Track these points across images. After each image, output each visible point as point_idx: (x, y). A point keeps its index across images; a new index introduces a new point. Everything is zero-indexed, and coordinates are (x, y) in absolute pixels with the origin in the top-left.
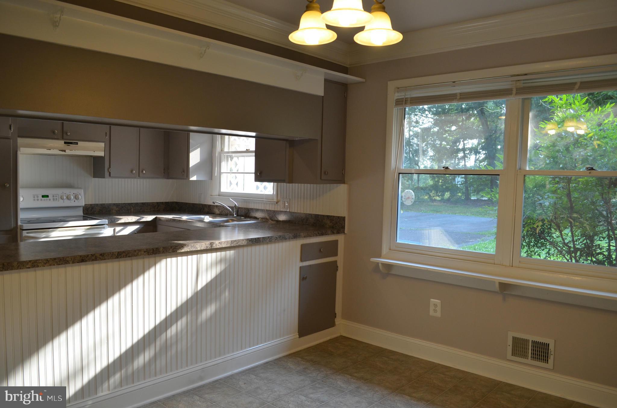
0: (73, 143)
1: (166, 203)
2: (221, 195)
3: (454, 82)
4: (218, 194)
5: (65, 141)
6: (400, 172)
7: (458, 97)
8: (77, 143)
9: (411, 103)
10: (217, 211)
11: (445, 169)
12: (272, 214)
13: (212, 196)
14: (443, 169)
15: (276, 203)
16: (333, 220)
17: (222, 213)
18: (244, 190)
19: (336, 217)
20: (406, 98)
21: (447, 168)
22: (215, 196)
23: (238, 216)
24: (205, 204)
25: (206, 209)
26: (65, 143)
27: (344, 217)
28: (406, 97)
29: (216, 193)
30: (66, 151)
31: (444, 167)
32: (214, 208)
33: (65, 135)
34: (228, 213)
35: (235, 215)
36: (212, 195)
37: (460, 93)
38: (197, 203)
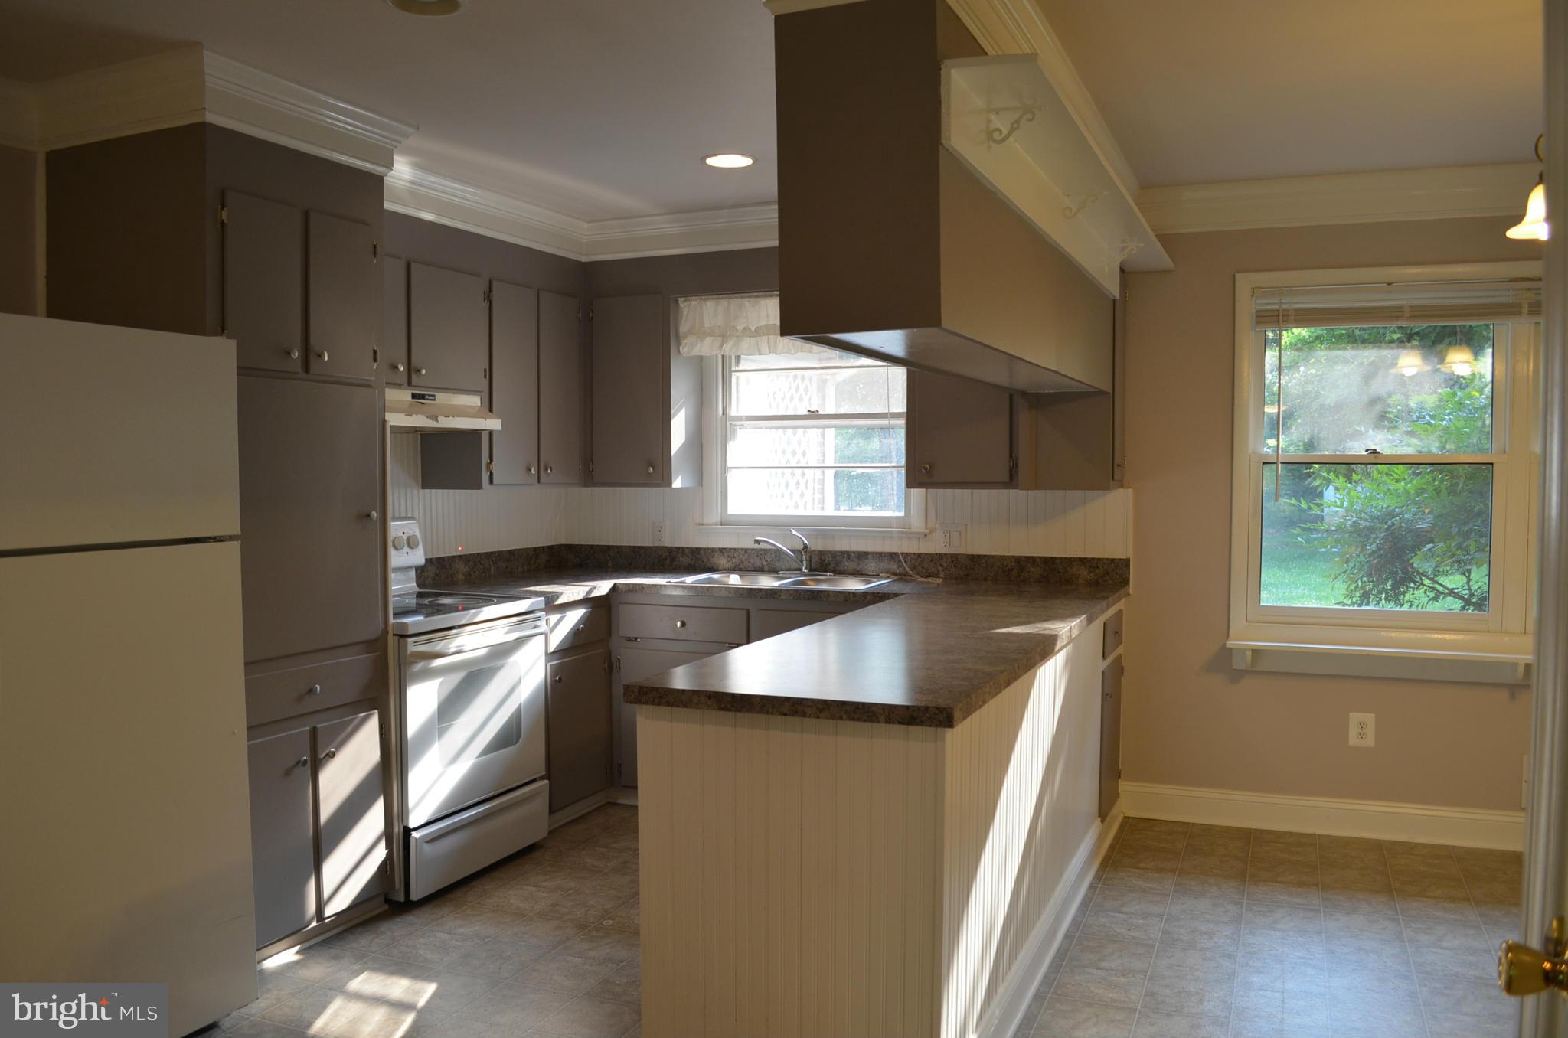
0: (427, 397)
1: (551, 548)
2: (727, 522)
3: (1389, 284)
4: (719, 520)
5: (414, 392)
6: (1265, 461)
7: (1407, 314)
8: (434, 396)
9: (1296, 320)
10: (723, 562)
11: (1371, 453)
12: (913, 561)
13: (701, 527)
14: (1366, 453)
15: (923, 536)
16: (1098, 567)
17: (742, 567)
18: (805, 509)
19: (1105, 561)
20: (1284, 310)
21: (1374, 452)
22: (711, 524)
23: (810, 570)
24: (677, 545)
25: (684, 560)
26: (414, 396)
27: (1128, 560)
28: (1285, 307)
29: (714, 517)
30: (439, 419)
31: (1367, 451)
32: (714, 556)
33: (414, 376)
34: (763, 566)
35: (806, 568)
36: (702, 525)
37: (1411, 307)
38: (647, 542)
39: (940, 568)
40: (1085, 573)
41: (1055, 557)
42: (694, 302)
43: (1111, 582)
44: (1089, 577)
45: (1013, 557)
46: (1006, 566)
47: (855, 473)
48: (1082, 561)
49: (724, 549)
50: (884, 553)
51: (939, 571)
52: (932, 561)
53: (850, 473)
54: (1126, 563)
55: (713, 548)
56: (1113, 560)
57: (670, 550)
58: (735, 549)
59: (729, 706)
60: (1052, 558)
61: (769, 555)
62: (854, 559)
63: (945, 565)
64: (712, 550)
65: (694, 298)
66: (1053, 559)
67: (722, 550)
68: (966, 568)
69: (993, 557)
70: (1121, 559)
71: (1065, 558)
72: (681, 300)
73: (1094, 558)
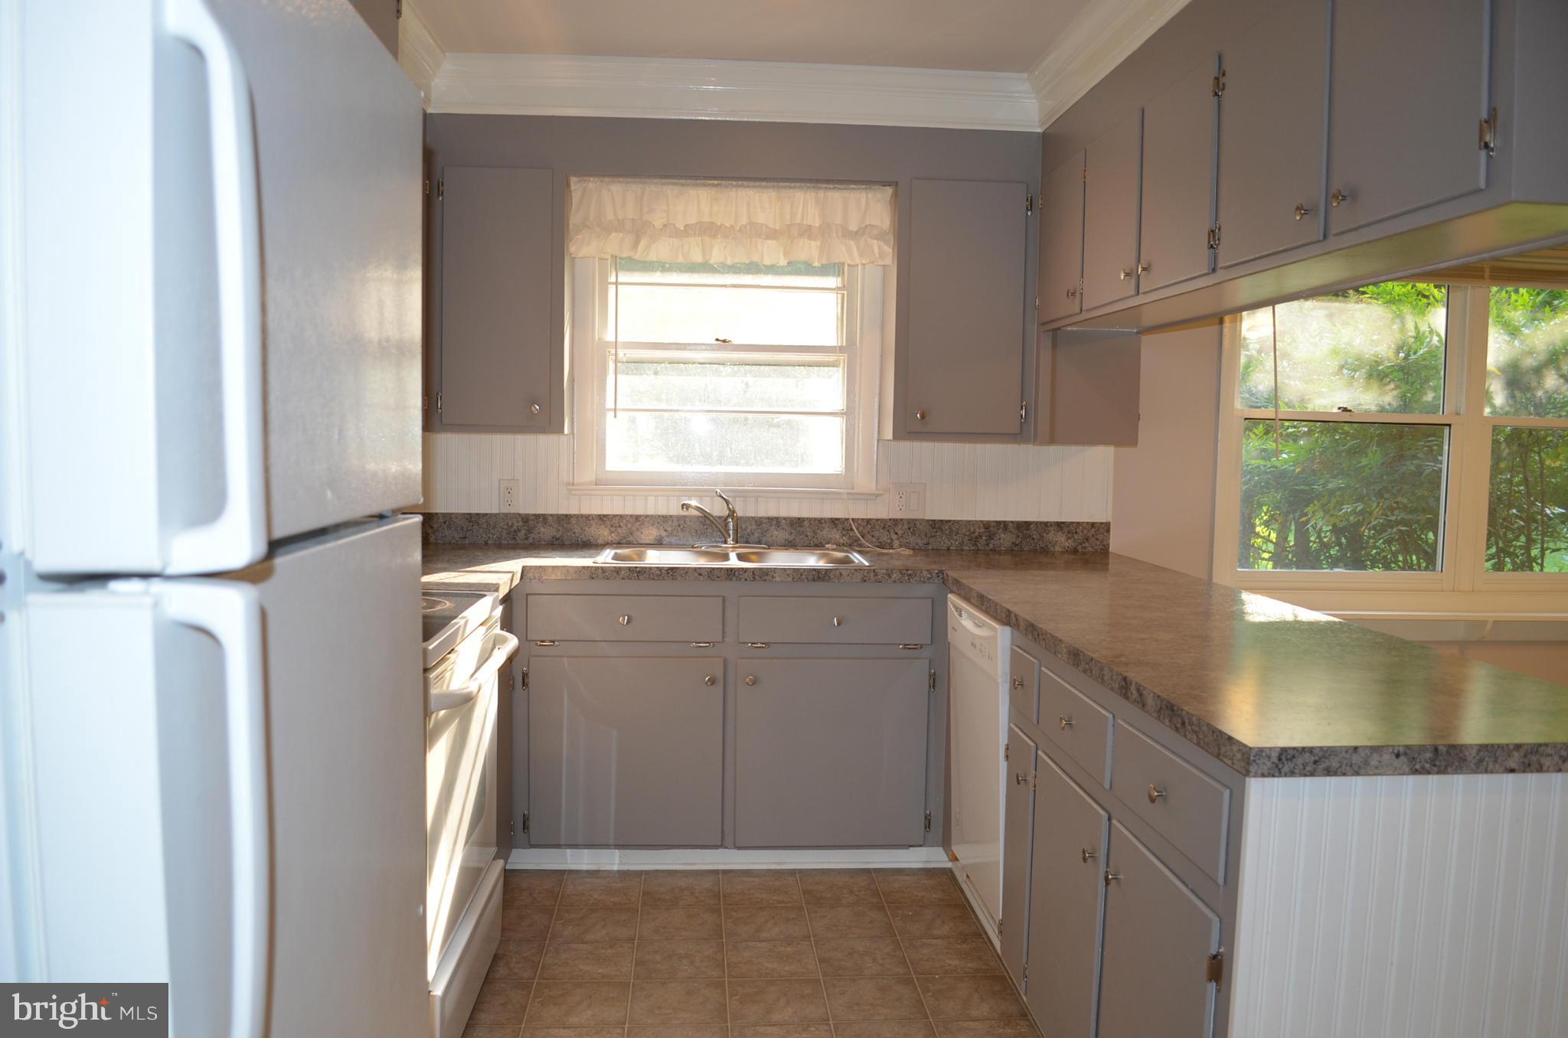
39: (894, 537)
40: (1063, 540)
41: (1030, 522)
42: (592, 184)
43: (1090, 549)
44: (1067, 544)
45: (981, 521)
46: (974, 533)
47: (778, 420)
48: (1060, 525)
49: (605, 516)
50: (824, 519)
51: (892, 540)
52: (884, 528)
53: (773, 419)
54: (1106, 527)
55: (589, 515)
56: (1093, 525)
57: (526, 519)
58: (621, 516)
59: (1427, 766)
60: (1026, 522)
61: (670, 523)
62: (785, 527)
63: (900, 532)
64: (588, 518)
65: (592, 179)
66: (1027, 524)
67: (602, 518)
68: (926, 535)
69: (958, 522)
70: (1101, 523)
71: (1041, 523)
72: (573, 180)
73: (1074, 522)
